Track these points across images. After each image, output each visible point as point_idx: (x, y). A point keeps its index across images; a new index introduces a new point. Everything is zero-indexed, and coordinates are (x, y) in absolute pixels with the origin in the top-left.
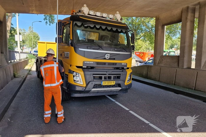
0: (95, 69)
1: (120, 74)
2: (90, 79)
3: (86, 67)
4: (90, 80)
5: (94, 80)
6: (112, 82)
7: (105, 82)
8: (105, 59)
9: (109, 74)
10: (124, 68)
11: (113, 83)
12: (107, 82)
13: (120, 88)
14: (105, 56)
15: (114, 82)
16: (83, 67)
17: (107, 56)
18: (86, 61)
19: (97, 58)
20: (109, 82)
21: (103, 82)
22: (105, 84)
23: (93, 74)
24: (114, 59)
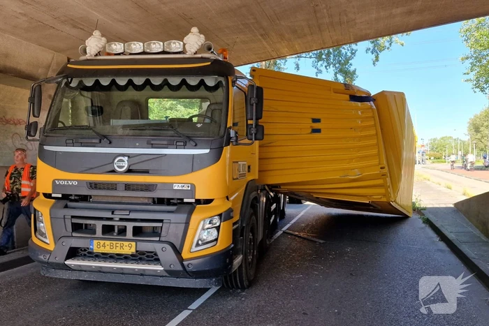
0: (93, 202)
1: (161, 221)
2: (64, 230)
3: (60, 196)
4: (64, 233)
5: (74, 234)
6: (126, 243)
7: (102, 242)
8: (113, 171)
9: (121, 220)
10: (185, 200)
11: (128, 248)
12: (108, 243)
13: (159, 268)
14: (113, 162)
15: (134, 244)
16: (53, 195)
17: (121, 164)
18: (58, 180)
19: (91, 171)
20: (114, 242)
21: (95, 242)
22: (102, 250)
23: (73, 217)
24: (146, 172)
